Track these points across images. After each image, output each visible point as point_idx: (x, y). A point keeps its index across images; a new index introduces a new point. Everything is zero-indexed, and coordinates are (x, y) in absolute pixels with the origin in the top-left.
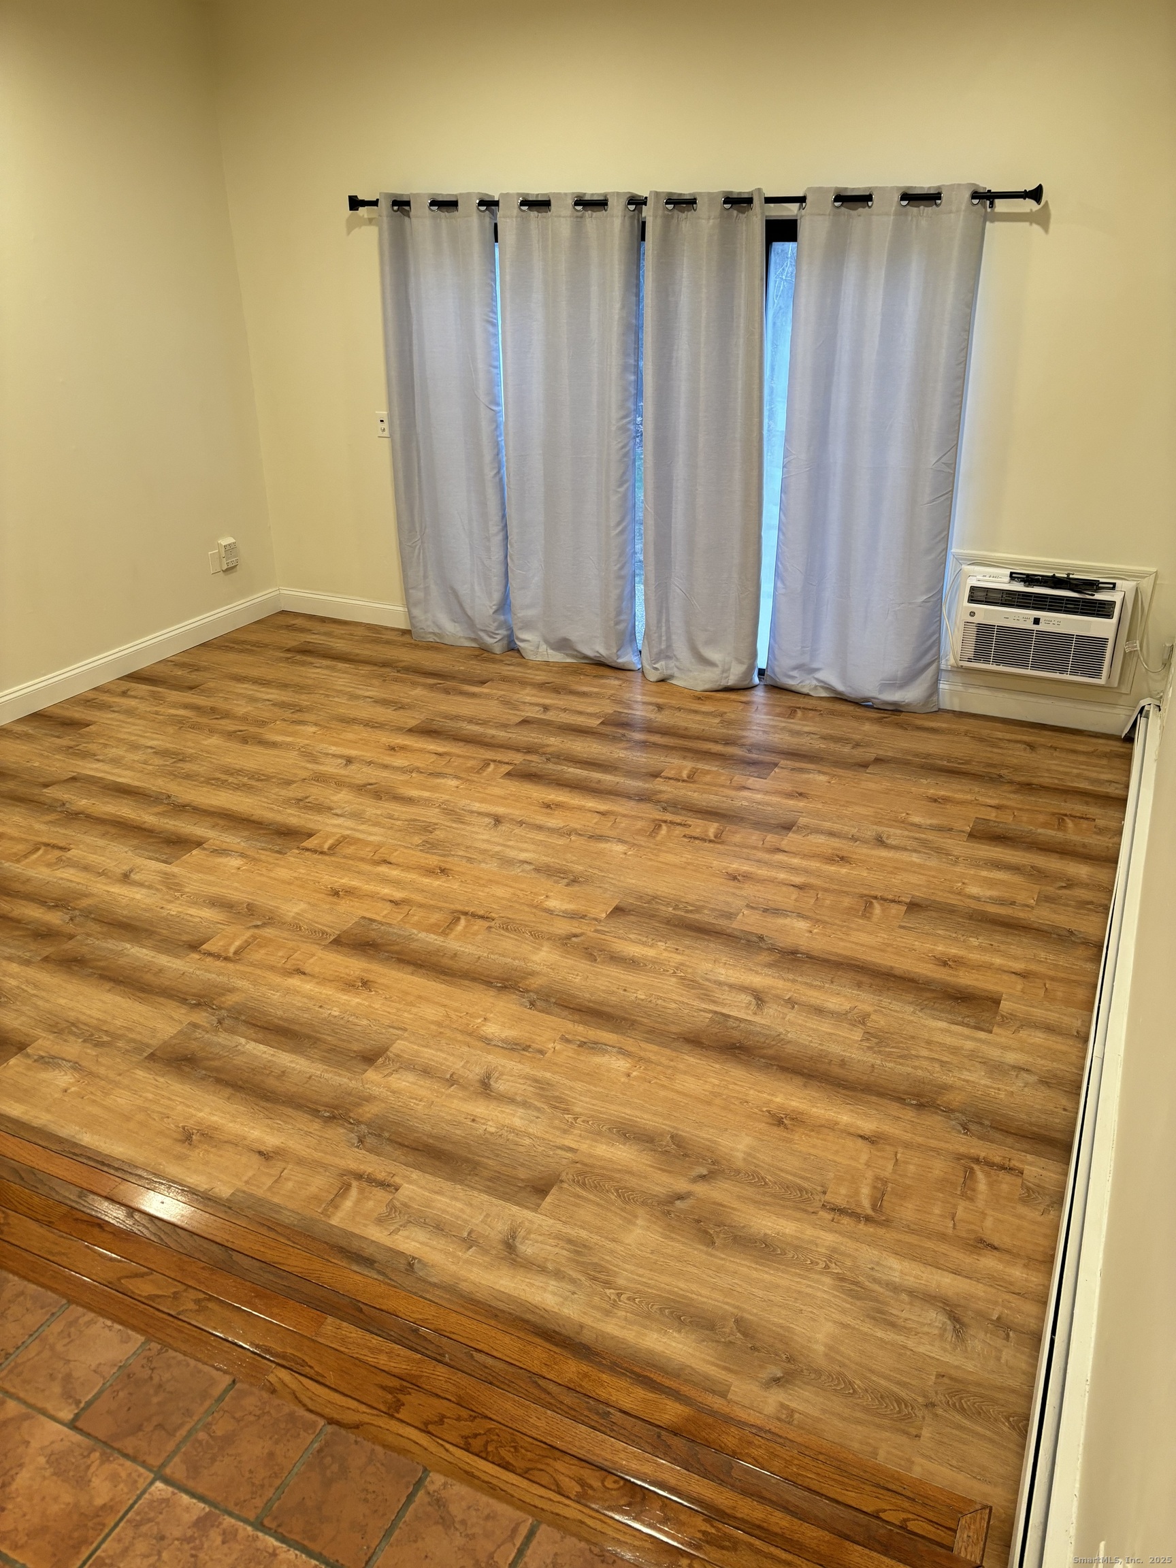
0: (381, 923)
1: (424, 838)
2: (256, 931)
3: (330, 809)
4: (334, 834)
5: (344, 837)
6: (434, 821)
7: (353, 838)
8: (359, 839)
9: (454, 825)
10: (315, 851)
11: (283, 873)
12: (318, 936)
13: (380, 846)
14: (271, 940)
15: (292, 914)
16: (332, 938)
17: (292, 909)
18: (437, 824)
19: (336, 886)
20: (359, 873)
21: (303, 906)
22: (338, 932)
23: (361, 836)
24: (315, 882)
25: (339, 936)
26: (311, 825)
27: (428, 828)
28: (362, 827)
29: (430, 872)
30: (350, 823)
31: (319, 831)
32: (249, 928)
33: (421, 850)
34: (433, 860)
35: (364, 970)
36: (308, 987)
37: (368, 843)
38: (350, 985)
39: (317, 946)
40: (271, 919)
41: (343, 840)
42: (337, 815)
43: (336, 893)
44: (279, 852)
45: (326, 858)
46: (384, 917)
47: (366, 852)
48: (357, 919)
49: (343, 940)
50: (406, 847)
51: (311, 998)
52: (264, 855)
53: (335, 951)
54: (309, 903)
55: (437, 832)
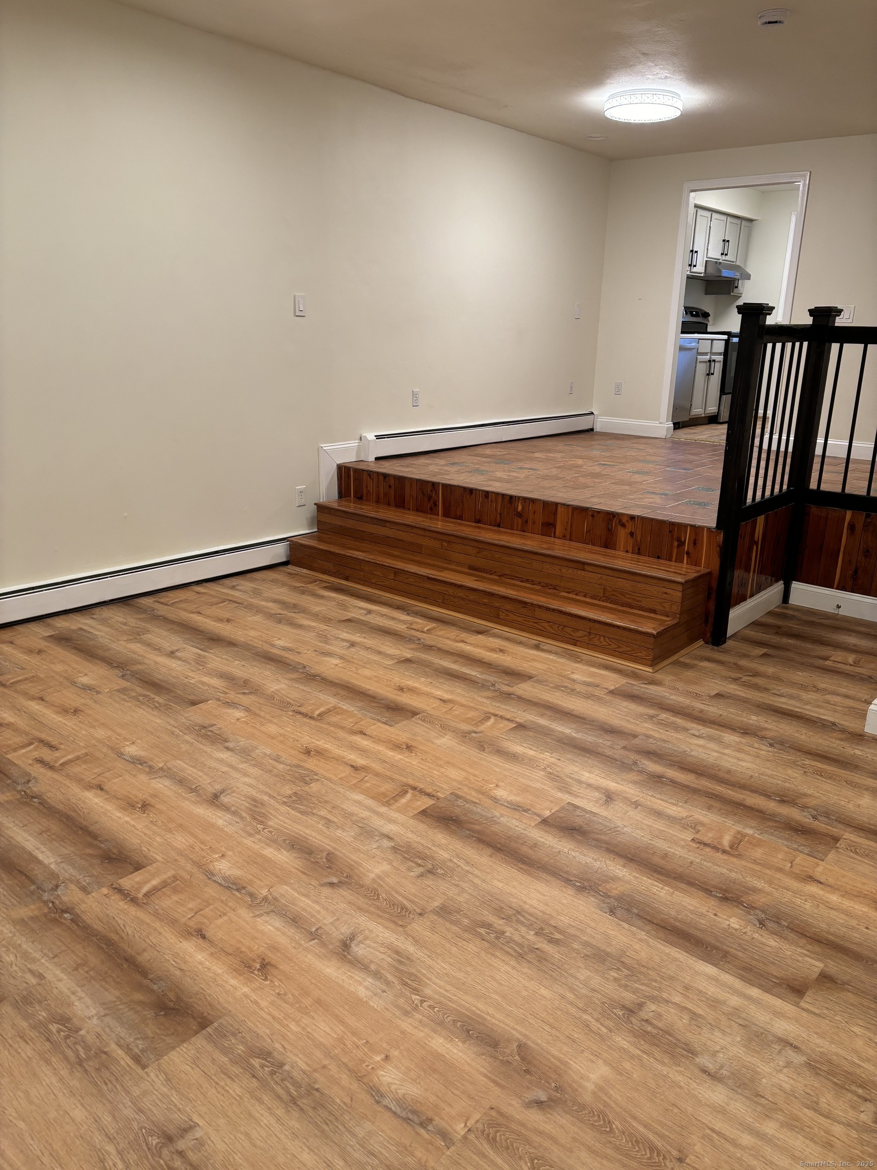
0: (379, 721)
1: (306, 788)
2: (475, 729)
3: (395, 849)
4: (398, 810)
5: (388, 804)
6: (284, 809)
7: (379, 801)
8: (373, 798)
9: (266, 798)
10: (422, 792)
11: (455, 774)
12: (428, 719)
13: (354, 788)
14: (464, 721)
15: (447, 737)
16: (418, 716)
17: (447, 741)
18: (284, 803)
19: (407, 753)
20: (384, 762)
21: (438, 742)
22: (413, 719)
23: (370, 802)
24: (425, 760)
25: (412, 717)
26: (422, 827)
27: (297, 801)
28: (365, 814)
29: (320, 753)
30: (377, 823)
31: (413, 817)
32: (481, 732)
33: (317, 774)
34: (311, 763)
35: (400, 696)
36: (439, 693)
37: (366, 792)
38: (412, 690)
39: (430, 713)
40: (464, 736)
41: (389, 800)
42: (389, 838)
43: (409, 748)
44: (458, 797)
45: (411, 782)
46: (375, 724)
47: (370, 782)
48: (397, 725)
49: (411, 714)
50: (330, 780)
51: (437, 687)
52: (473, 796)
53: (417, 708)
54: (433, 743)
55: (290, 792)
